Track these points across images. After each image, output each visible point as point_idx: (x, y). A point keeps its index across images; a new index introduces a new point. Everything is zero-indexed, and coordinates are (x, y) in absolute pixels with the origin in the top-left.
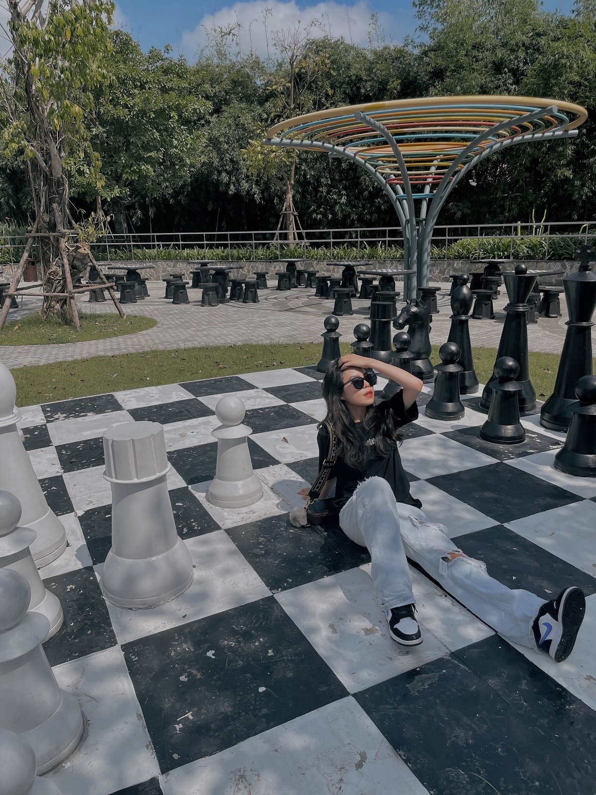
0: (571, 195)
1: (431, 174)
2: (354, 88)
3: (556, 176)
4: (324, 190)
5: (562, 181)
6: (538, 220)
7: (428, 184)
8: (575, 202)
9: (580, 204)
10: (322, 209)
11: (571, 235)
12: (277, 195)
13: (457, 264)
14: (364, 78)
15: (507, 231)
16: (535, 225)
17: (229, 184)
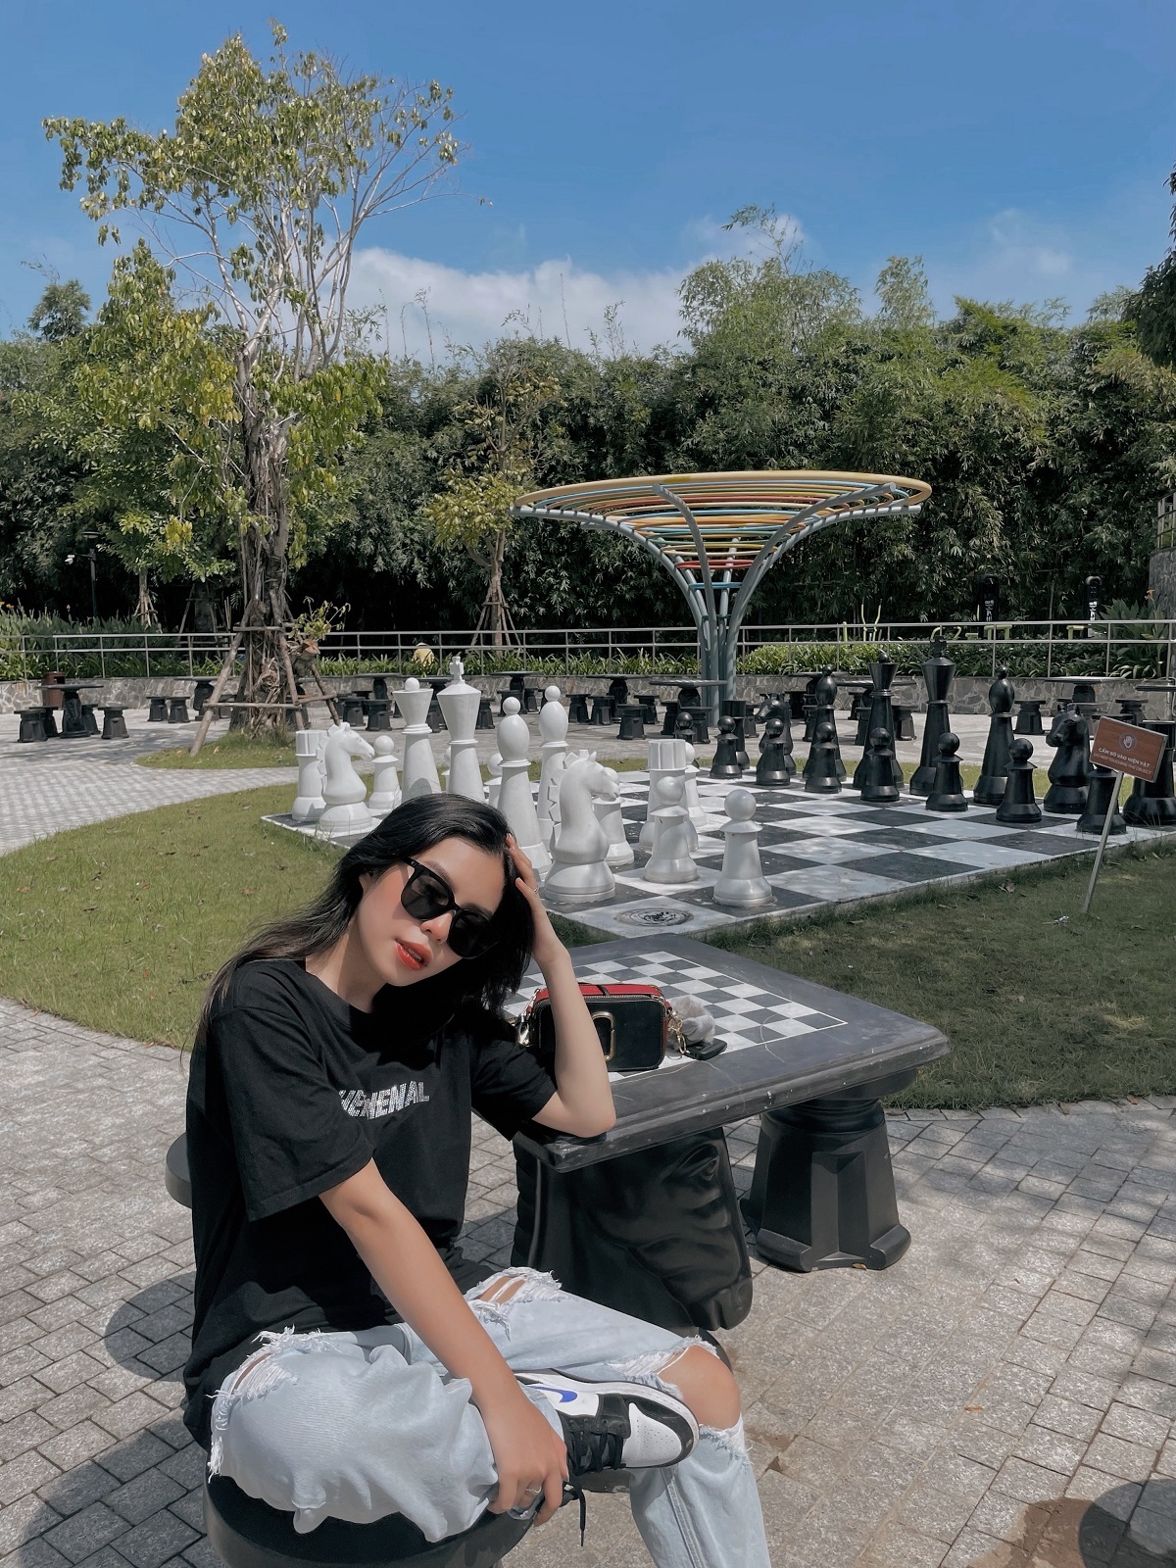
0: (914, 585)
1: (731, 556)
2: (579, 417)
3: (891, 554)
4: (530, 568)
5: (899, 563)
6: (870, 619)
7: (728, 569)
8: (922, 596)
9: (930, 597)
10: (527, 600)
11: (919, 641)
12: (452, 575)
13: (761, 681)
14: (594, 402)
15: (831, 635)
16: (865, 626)
17: (375, 555)
